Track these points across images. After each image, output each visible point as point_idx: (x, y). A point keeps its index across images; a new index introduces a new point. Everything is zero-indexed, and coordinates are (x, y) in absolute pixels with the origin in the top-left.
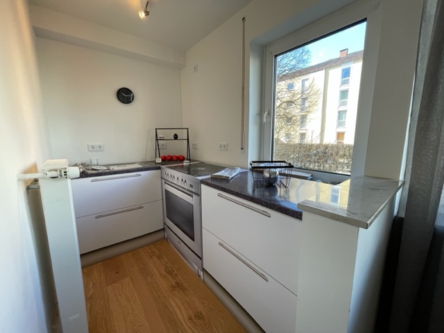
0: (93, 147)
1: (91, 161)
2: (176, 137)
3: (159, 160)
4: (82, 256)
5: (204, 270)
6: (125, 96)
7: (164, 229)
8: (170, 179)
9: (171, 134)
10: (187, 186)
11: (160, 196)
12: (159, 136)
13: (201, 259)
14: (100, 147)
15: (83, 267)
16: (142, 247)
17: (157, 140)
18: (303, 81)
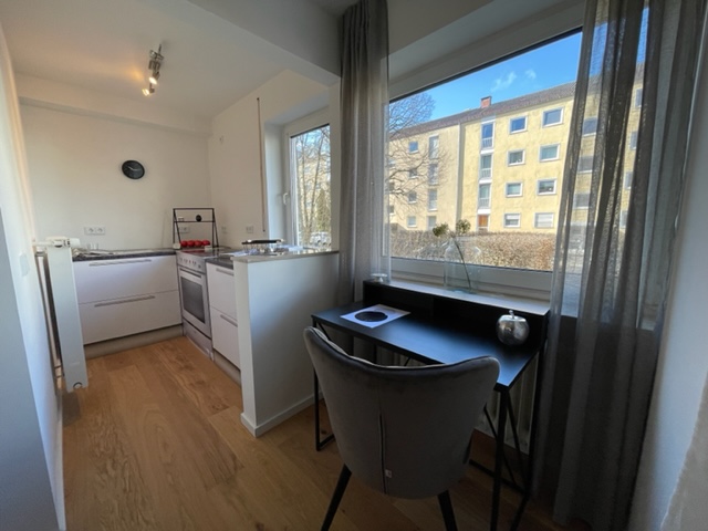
0: (91, 230)
1: (89, 246)
2: (199, 219)
3: (179, 246)
4: (85, 346)
5: (214, 350)
6: (132, 170)
7: (182, 324)
8: (184, 264)
9: (193, 215)
10: (196, 268)
11: (176, 285)
12: (178, 217)
13: (211, 339)
14: (101, 230)
15: (88, 359)
16: (153, 343)
17: (175, 222)
18: (431, 139)
